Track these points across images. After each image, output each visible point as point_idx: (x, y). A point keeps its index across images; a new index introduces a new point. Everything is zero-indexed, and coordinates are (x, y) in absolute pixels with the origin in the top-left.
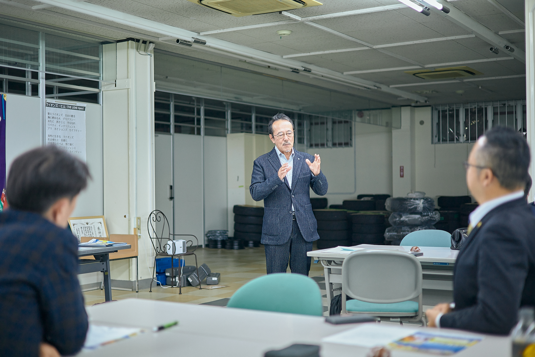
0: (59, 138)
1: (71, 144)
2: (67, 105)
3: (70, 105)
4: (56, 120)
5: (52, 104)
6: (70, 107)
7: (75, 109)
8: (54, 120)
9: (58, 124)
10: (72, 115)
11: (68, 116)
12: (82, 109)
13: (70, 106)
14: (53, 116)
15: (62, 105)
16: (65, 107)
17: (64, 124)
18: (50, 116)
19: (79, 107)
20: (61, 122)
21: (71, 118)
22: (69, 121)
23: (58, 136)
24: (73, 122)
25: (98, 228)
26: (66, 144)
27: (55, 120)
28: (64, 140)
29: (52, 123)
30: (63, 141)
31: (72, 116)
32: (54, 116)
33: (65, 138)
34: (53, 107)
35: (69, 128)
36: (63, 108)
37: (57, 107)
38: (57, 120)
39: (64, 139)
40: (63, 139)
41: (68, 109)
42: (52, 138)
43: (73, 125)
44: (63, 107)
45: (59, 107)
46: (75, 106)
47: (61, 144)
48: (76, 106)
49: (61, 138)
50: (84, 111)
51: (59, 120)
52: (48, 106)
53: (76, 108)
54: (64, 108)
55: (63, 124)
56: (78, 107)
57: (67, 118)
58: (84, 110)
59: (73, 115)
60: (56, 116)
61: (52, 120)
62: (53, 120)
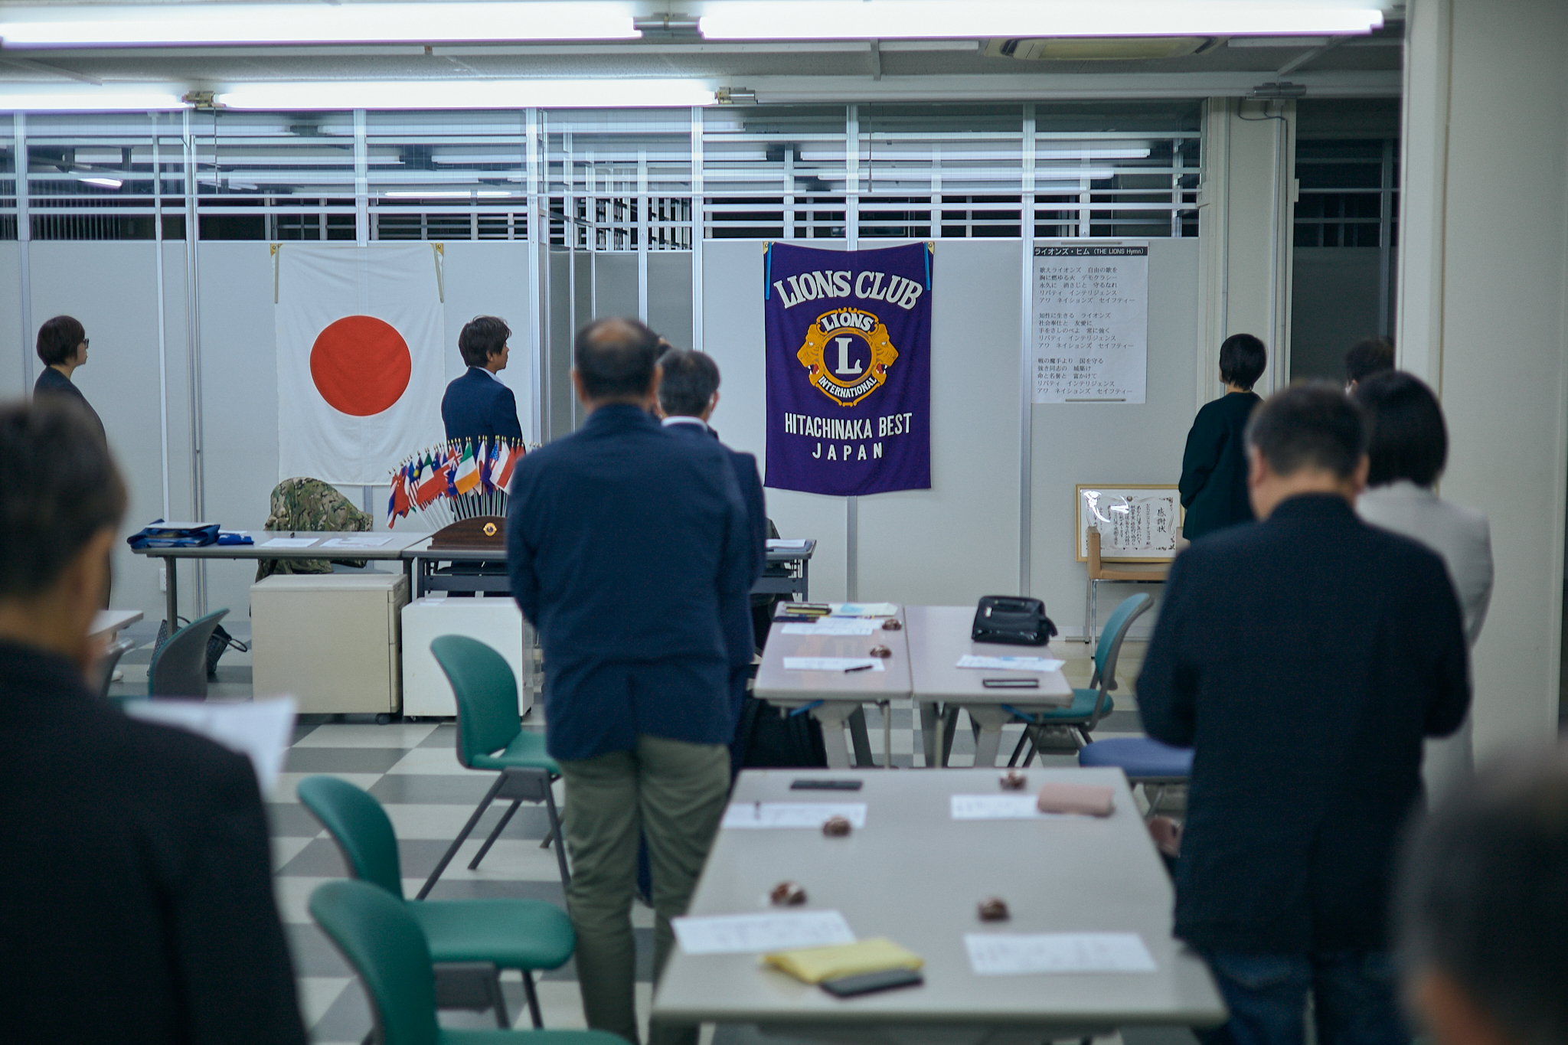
0: (1068, 319)
1: (1102, 331)
2: (1094, 248)
3: (1104, 248)
4: (1063, 281)
5: (1052, 250)
6: (1104, 251)
7: (1118, 255)
8: (1058, 281)
9: (1068, 290)
10: (1108, 267)
11: (1097, 270)
12: (1139, 251)
13: (1102, 248)
14: (1054, 274)
15: (1079, 248)
16: (1088, 253)
17: (1084, 289)
18: (1044, 274)
19: (1129, 248)
20: (1075, 285)
21: (1105, 274)
22: (1099, 281)
23: (1066, 315)
24: (1111, 282)
25: (1160, 511)
26: (1089, 330)
27: (1060, 283)
28: (1083, 323)
29: (1052, 289)
30: (1080, 324)
31: (1108, 270)
32: (1057, 274)
33: (1086, 319)
34: (1054, 255)
35: (1099, 296)
36: (1083, 255)
37: (1065, 255)
38: (1066, 282)
39: (1083, 320)
40: (1081, 320)
41: (1097, 255)
42: (1050, 320)
43: (1111, 289)
44: (1083, 252)
45: (1070, 254)
46: (1117, 248)
47: (1075, 330)
48: (1122, 248)
49: (1075, 319)
50: (1145, 257)
51: (1070, 282)
52: (1041, 254)
53: (1122, 251)
54: (1087, 255)
55: (1081, 289)
56: (1125, 248)
57: (1094, 275)
58: (1145, 254)
59: (1112, 268)
60: (1063, 274)
61: (1051, 282)
62: (1054, 282)
